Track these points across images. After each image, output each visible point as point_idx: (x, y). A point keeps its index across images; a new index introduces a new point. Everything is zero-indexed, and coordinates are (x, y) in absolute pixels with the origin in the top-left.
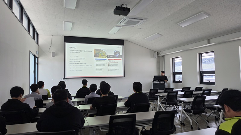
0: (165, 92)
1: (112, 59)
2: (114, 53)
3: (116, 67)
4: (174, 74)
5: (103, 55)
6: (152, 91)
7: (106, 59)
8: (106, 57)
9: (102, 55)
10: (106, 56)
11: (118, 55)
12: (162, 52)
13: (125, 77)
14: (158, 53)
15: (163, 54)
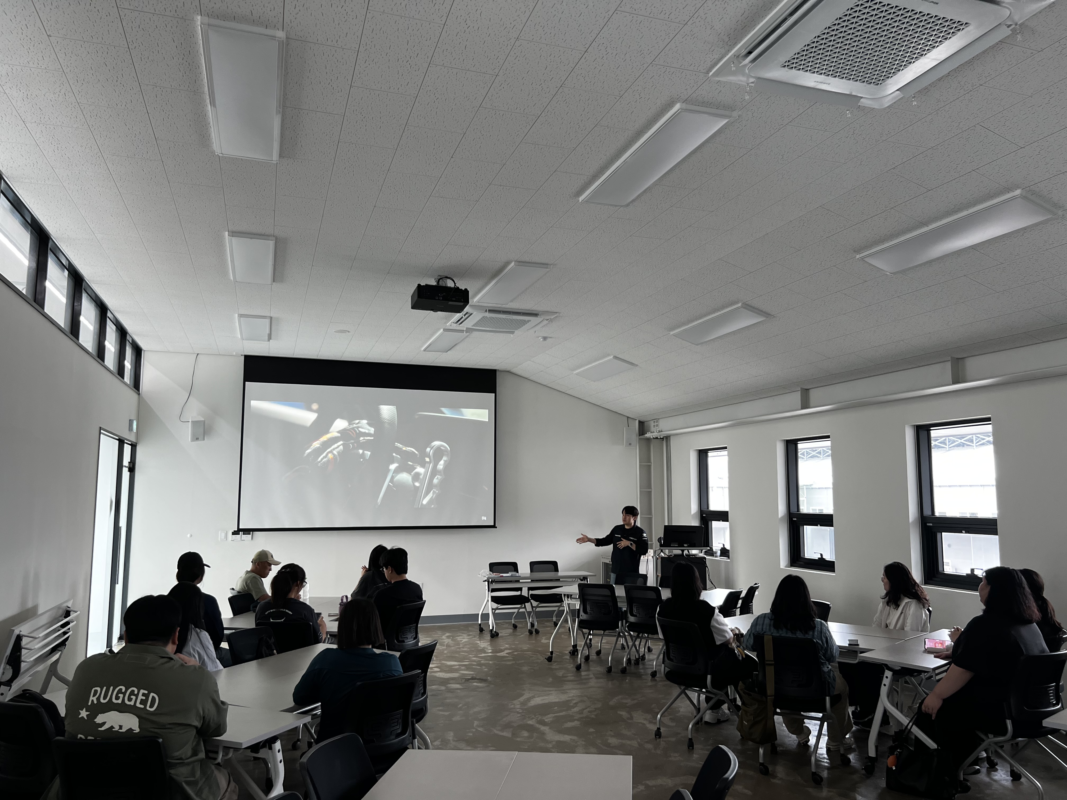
4: (707, 518)
12: (657, 425)
13: (496, 527)
14: (641, 423)
15: (662, 432)
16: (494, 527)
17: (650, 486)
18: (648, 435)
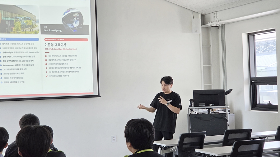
0: (225, 143)
1: (56, 40)
2: (64, 19)
3: (71, 64)
4: (254, 83)
5: (27, 26)
6: (186, 140)
7: (37, 39)
8: (36, 33)
9: (24, 27)
10: (36, 29)
11: (76, 25)
12: (217, 16)
13: (100, 97)
14: (203, 16)
15: (221, 21)
16: (98, 96)
17: (209, 62)
18: (209, 24)
